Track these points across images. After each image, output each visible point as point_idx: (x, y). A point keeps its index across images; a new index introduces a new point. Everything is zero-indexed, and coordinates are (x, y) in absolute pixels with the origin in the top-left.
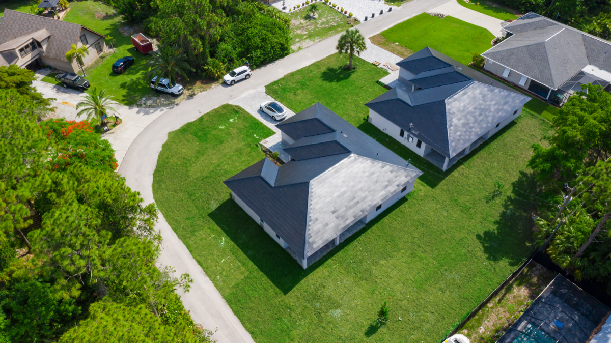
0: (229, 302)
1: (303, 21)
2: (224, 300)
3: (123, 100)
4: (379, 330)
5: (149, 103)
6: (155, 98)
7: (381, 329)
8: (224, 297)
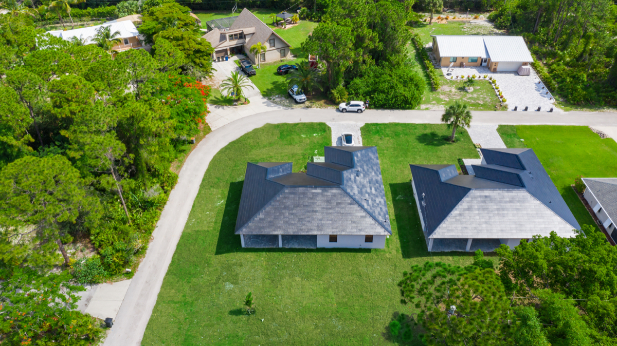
0: (182, 237)
1: (454, 90)
2: (181, 234)
3: (264, 92)
4: (241, 316)
5: (278, 100)
6: (284, 99)
7: (243, 316)
8: (183, 232)
